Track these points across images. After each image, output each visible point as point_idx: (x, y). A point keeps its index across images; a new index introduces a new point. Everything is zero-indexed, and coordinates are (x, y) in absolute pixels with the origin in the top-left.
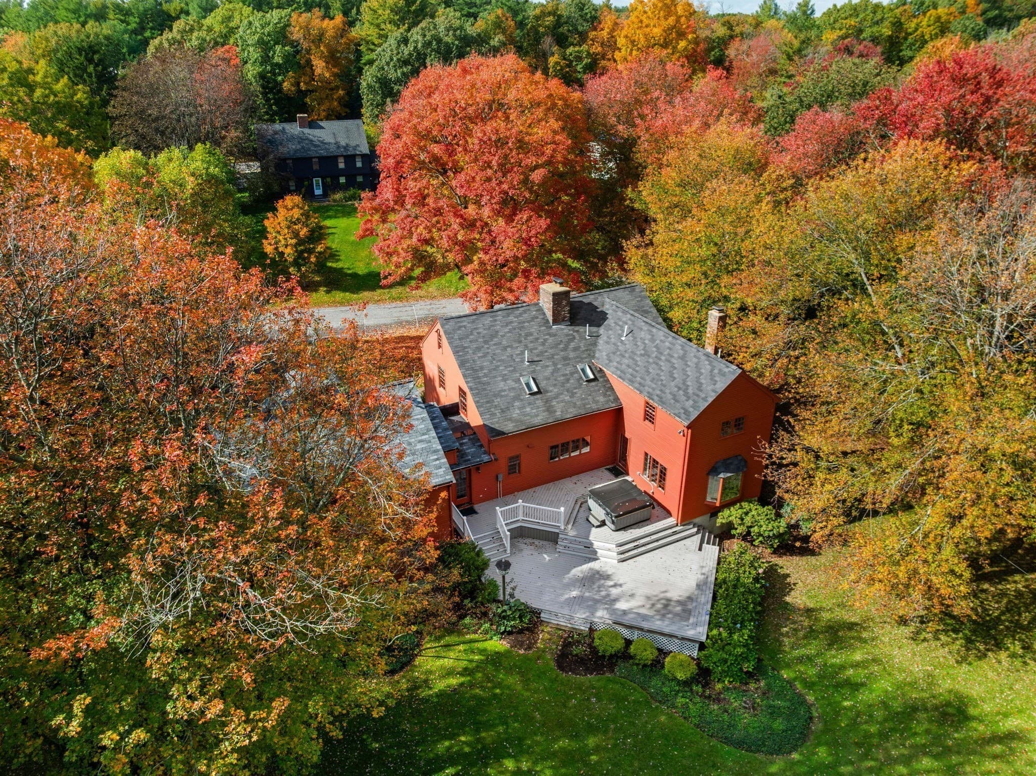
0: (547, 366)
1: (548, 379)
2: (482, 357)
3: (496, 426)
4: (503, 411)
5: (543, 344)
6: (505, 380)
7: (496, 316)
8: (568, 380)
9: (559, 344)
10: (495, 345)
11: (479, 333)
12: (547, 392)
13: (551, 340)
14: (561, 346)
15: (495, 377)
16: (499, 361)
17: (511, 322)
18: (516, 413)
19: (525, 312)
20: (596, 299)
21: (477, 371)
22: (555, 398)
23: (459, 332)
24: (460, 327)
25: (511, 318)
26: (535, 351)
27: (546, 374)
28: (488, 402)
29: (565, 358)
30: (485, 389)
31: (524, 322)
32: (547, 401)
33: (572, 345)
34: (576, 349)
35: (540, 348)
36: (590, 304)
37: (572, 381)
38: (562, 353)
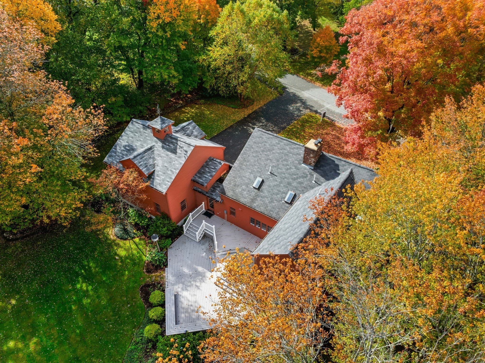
0: (276, 181)
1: (270, 186)
2: (254, 156)
3: (226, 189)
4: (235, 185)
5: (287, 169)
6: (251, 173)
7: (281, 142)
8: (277, 194)
9: (295, 175)
10: (265, 155)
11: (264, 145)
12: (262, 192)
13: (293, 170)
14: (295, 176)
15: (248, 169)
16: (259, 163)
17: (285, 149)
18: (239, 190)
19: (297, 148)
20: (344, 166)
21: (245, 161)
22: (262, 197)
23: (257, 139)
24: (261, 137)
25: (288, 148)
26: (279, 170)
27: (271, 184)
28: (234, 177)
29: (289, 184)
30: (239, 171)
31: (291, 153)
32: (257, 196)
33: (301, 180)
34: (300, 183)
35: (284, 170)
36: (337, 166)
37: (279, 196)
38: (291, 180)
